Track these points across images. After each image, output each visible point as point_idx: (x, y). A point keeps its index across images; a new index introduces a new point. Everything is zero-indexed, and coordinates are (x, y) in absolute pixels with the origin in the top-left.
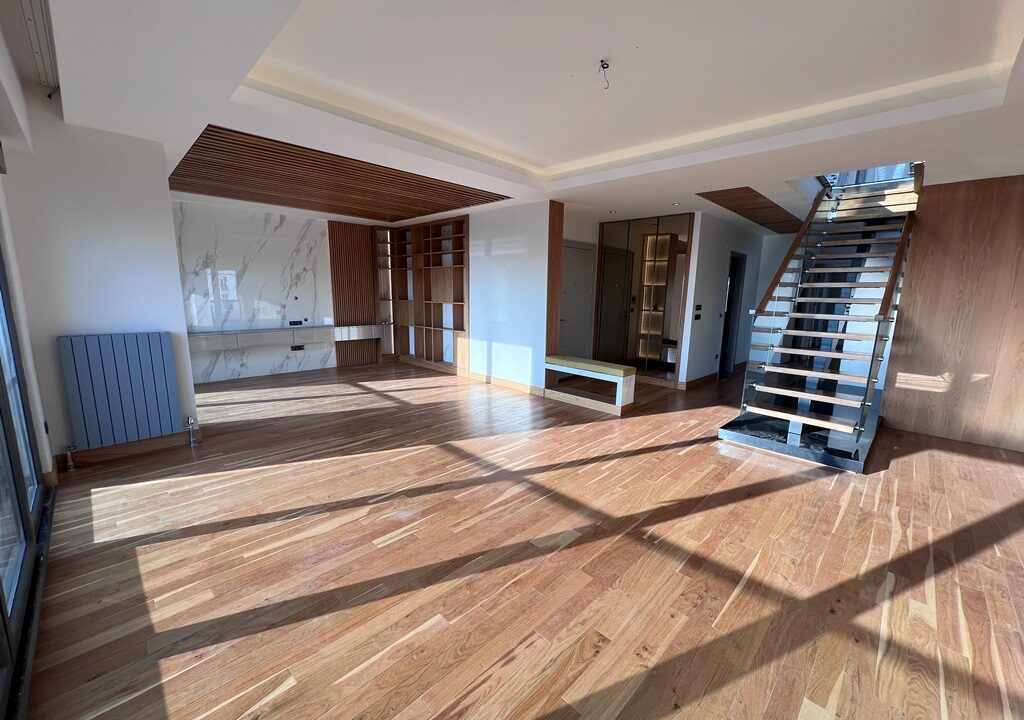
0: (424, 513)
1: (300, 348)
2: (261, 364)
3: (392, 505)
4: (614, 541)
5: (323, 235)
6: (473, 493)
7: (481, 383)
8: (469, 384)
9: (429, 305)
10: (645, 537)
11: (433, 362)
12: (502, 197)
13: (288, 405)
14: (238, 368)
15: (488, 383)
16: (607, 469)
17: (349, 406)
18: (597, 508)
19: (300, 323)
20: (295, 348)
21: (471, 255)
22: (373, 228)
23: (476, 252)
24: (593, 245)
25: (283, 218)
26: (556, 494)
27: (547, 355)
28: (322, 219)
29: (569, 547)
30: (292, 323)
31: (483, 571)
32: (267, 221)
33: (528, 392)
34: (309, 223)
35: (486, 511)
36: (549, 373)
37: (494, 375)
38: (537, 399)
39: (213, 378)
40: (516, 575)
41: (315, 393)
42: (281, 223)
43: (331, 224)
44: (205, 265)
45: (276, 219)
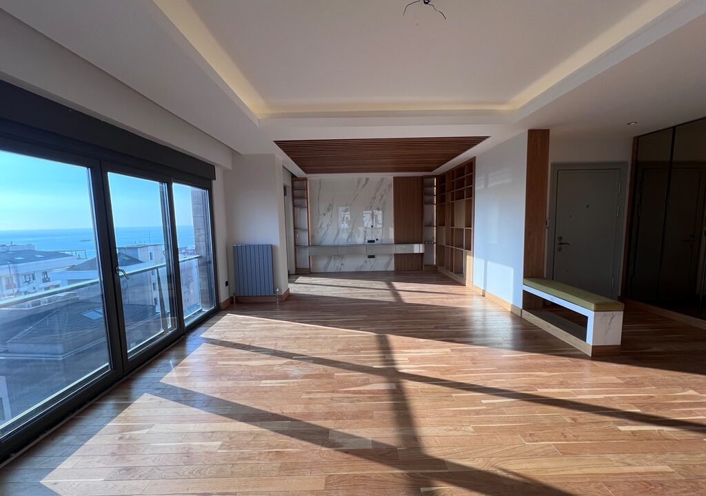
0: (306, 377)
1: (372, 257)
2: (350, 264)
3: (300, 363)
4: (388, 472)
5: (390, 187)
6: (350, 376)
7: (479, 295)
8: (472, 295)
9: (452, 229)
10: (423, 489)
11: (453, 274)
12: (484, 138)
13: (340, 290)
14: (339, 265)
15: (483, 296)
16: (485, 404)
17: (366, 296)
18: (419, 434)
19: (374, 241)
20: (370, 257)
21: (476, 189)
22: (422, 178)
23: (479, 186)
24: (625, 163)
25: (367, 179)
26: (405, 404)
27: (524, 277)
28: (389, 177)
29: (347, 452)
30: (369, 241)
31: (275, 431)
32: (359, 183)
33: (510, 310)
34: (382, 180)
35: (338, 392)
36: (526, 294)
37: (488, 290)
38: (516, 318)
39: (328, 270)
40: (287, 448)
41: (361, 285)
42: (366, 183)
43: (395, 179)
44: (328, 210)
45: (363, 182)
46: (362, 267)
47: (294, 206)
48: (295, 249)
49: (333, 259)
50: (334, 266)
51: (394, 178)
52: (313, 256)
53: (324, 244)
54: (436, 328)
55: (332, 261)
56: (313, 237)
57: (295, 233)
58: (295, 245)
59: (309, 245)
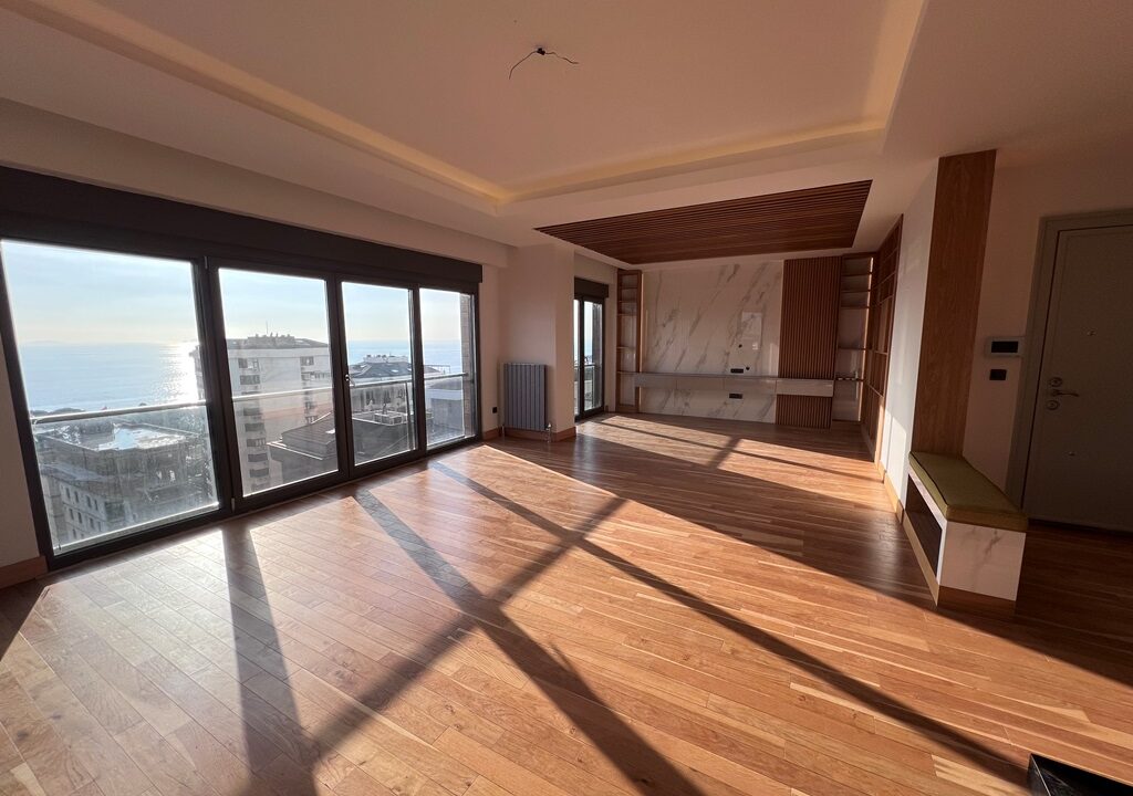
1: (738, 396)
2: (701, 405)
5: (777, 277)
9: (876, 355)
14: (683, 408)
19: (741, 371)
20: (732, 396)
22: (842, 258)
25: (737, 267)
28: (777, 261)
30: (733, 371)
34: (763, 267)
39: (664, 412)
42: (734, 273)
43: (788, 263)
44: (670, 319)
45: (731, 270)
46: (718, 411)
47: (620, 311)
48: (618, 376)
49: (673, 394)
50: (674, 405)
51: (786, 261)
52: (644, 388)
53: (661, 370)
54: (713, 507)
55: (672, 399)
56: (645, 360)
57: (619, 352)
58: (619, 369)
59: (638, 371)
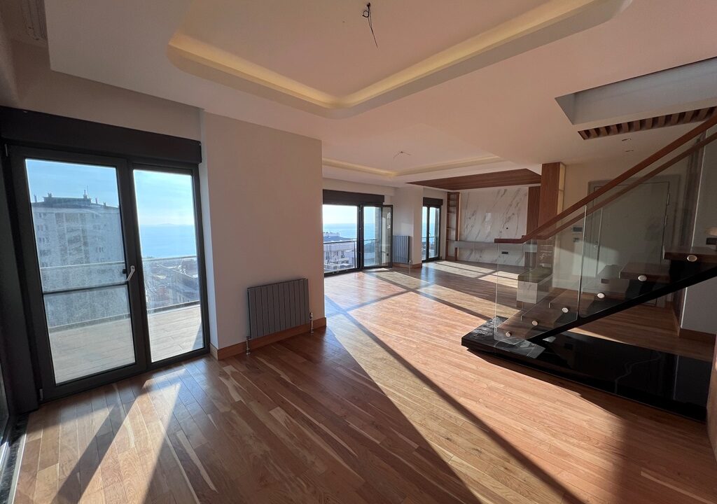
1: (506, 253)
5: (525, 195)
14: (479, 258)
20: (503, 253)
28: (525, 188)
32: (498, 194)
34: (518, 190)
39: (470, 260)
42: (504, 194)
44: (473, 215)
45: (502, 192)
46: (496, 260)
47: (448, 211)
48: (447, 242)
49: (474, 251)
50: (474, 257)
51: (530, 188)
52: (459, 249)
53: (469, 239)
56: (460, 234)
57: (448, 231)
58: (447, 239)
59: (457, 240)
